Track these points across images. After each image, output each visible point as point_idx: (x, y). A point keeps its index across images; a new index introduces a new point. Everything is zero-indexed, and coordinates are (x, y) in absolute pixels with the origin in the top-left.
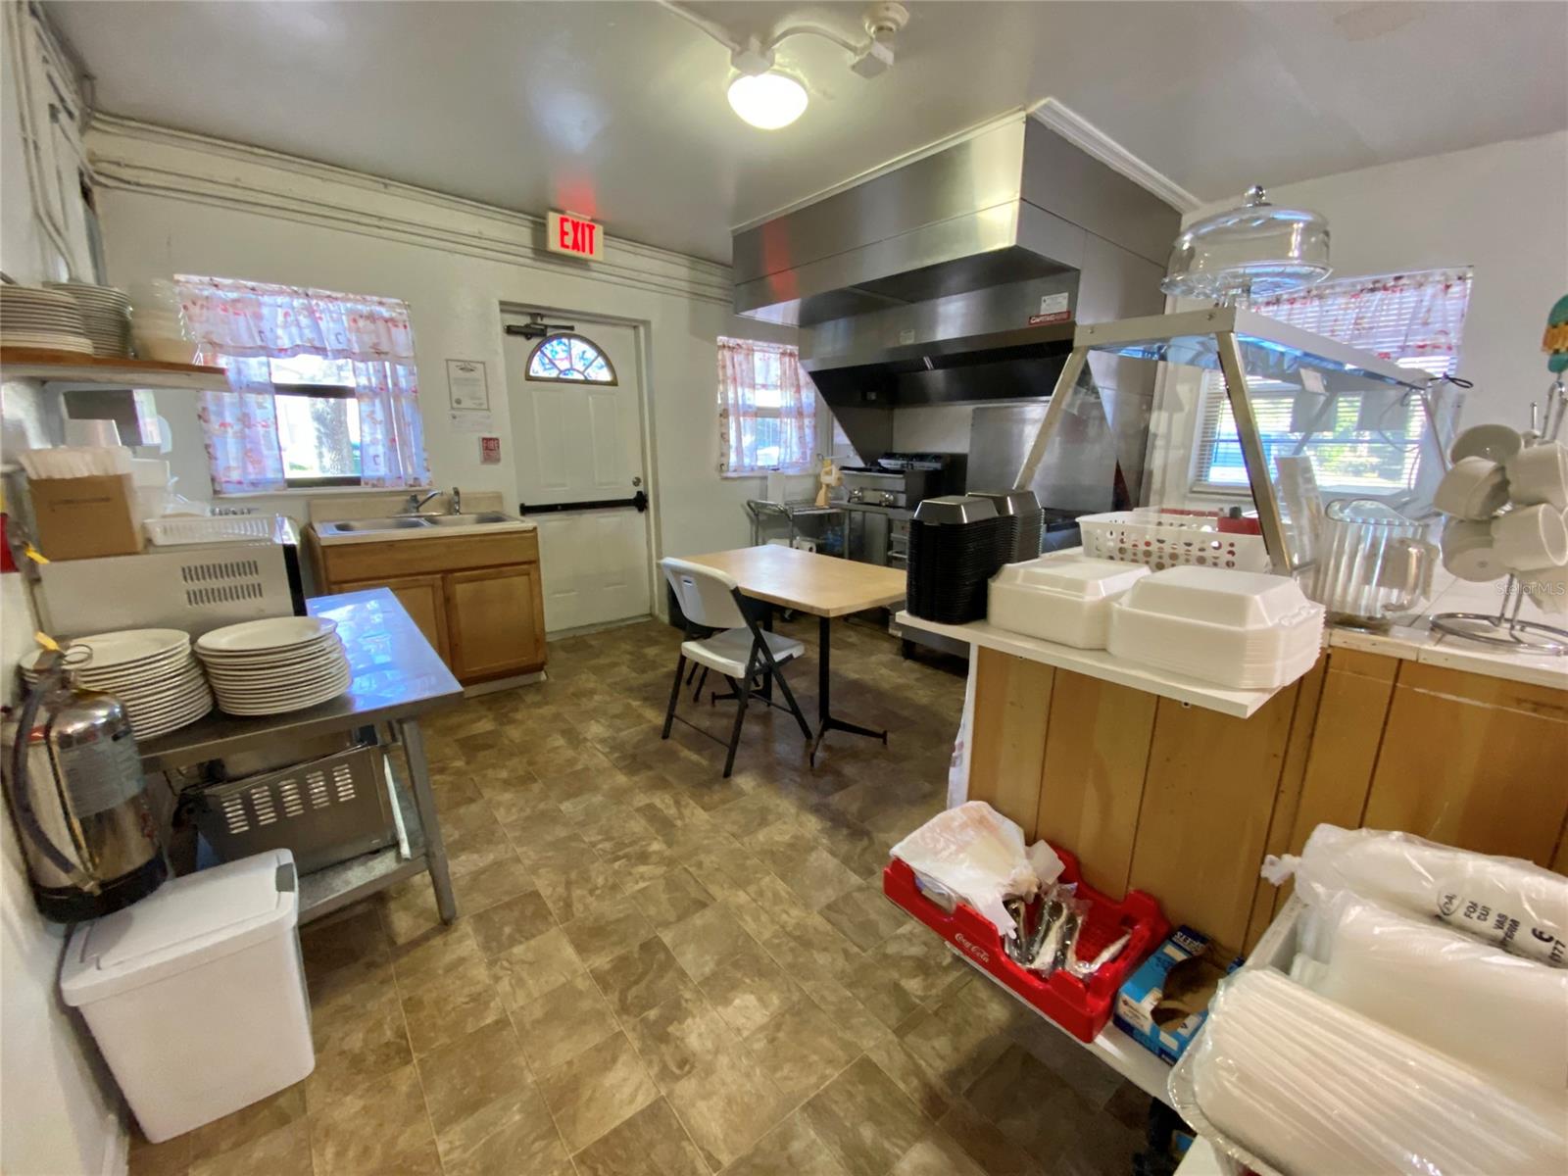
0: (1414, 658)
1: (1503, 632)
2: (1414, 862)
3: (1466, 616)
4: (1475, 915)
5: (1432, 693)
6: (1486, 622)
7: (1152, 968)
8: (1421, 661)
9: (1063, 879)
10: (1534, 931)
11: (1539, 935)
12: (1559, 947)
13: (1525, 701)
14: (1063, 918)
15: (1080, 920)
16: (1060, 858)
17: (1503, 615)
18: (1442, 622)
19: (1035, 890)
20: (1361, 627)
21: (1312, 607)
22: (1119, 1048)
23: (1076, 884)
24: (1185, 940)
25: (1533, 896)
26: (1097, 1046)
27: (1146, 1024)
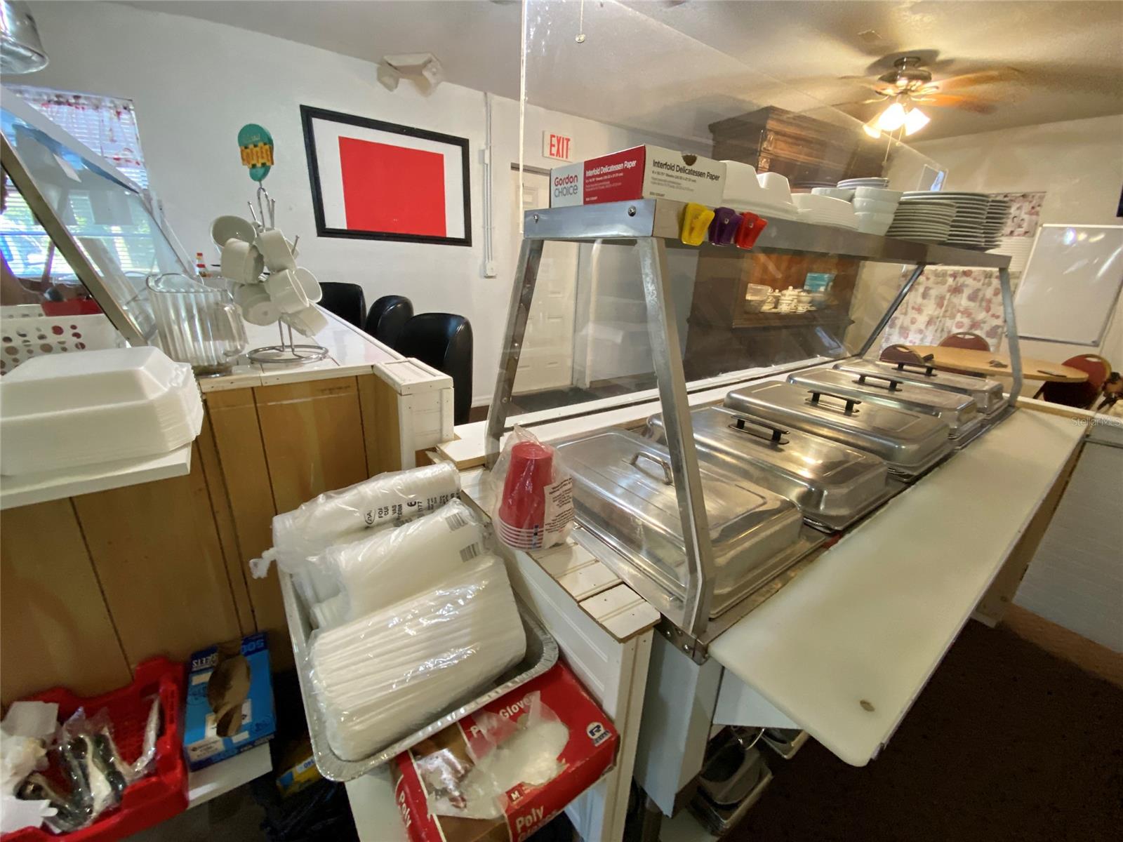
0: (260, 385)
1: (288, 354)
2: (344, 506)
3: (264, 349)
4: (383, 515)
5: (279, 403)
6: (274, 351)
7: (195, 704)
8: (264, 385)
9: (62, 718)
10: (408, 505)
11: (411, 505)
12: (420, 504)
13: (325, 390)
14: (90, 747)
15: (106, 732)
16: (46, 701)
17: (283, 344)
18: (254, 356)
19: (43, 752)
20: (215, 373)
21: (182, 367)
22: (211, 782)
23: (81, 710)
24: (202, 662)
25: (399, 487)
26: (194, 800)
27: (220, 745)
